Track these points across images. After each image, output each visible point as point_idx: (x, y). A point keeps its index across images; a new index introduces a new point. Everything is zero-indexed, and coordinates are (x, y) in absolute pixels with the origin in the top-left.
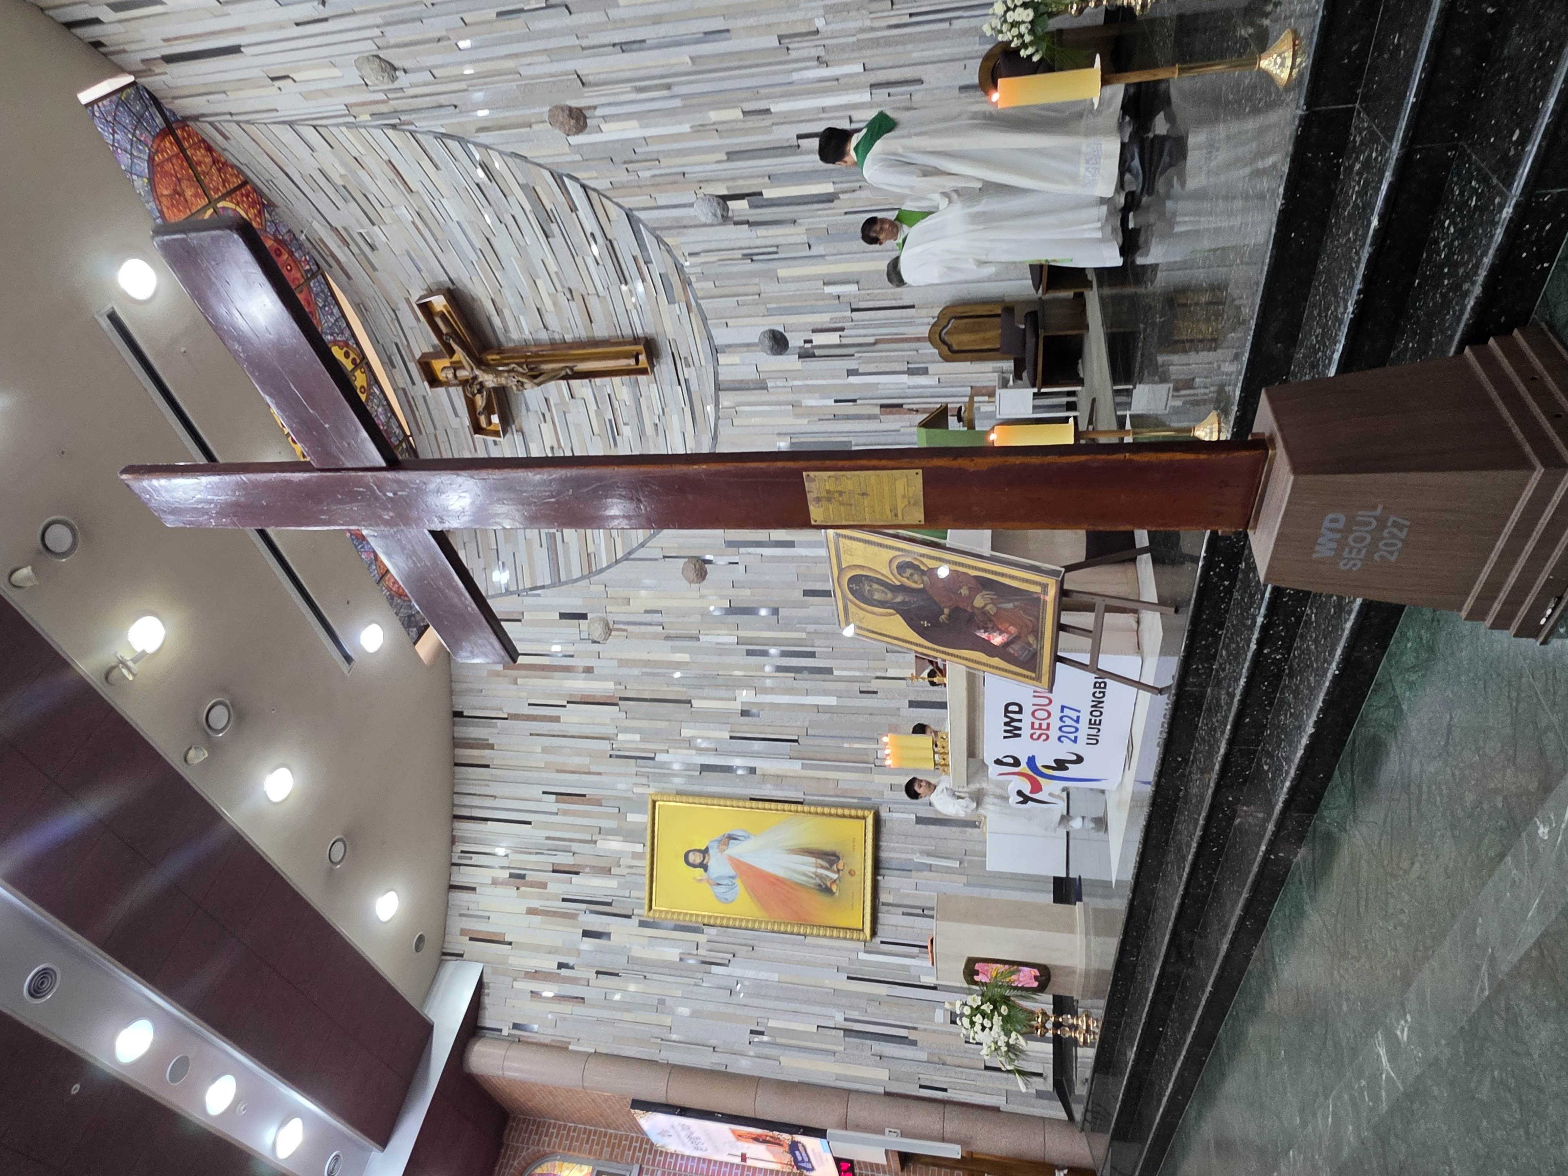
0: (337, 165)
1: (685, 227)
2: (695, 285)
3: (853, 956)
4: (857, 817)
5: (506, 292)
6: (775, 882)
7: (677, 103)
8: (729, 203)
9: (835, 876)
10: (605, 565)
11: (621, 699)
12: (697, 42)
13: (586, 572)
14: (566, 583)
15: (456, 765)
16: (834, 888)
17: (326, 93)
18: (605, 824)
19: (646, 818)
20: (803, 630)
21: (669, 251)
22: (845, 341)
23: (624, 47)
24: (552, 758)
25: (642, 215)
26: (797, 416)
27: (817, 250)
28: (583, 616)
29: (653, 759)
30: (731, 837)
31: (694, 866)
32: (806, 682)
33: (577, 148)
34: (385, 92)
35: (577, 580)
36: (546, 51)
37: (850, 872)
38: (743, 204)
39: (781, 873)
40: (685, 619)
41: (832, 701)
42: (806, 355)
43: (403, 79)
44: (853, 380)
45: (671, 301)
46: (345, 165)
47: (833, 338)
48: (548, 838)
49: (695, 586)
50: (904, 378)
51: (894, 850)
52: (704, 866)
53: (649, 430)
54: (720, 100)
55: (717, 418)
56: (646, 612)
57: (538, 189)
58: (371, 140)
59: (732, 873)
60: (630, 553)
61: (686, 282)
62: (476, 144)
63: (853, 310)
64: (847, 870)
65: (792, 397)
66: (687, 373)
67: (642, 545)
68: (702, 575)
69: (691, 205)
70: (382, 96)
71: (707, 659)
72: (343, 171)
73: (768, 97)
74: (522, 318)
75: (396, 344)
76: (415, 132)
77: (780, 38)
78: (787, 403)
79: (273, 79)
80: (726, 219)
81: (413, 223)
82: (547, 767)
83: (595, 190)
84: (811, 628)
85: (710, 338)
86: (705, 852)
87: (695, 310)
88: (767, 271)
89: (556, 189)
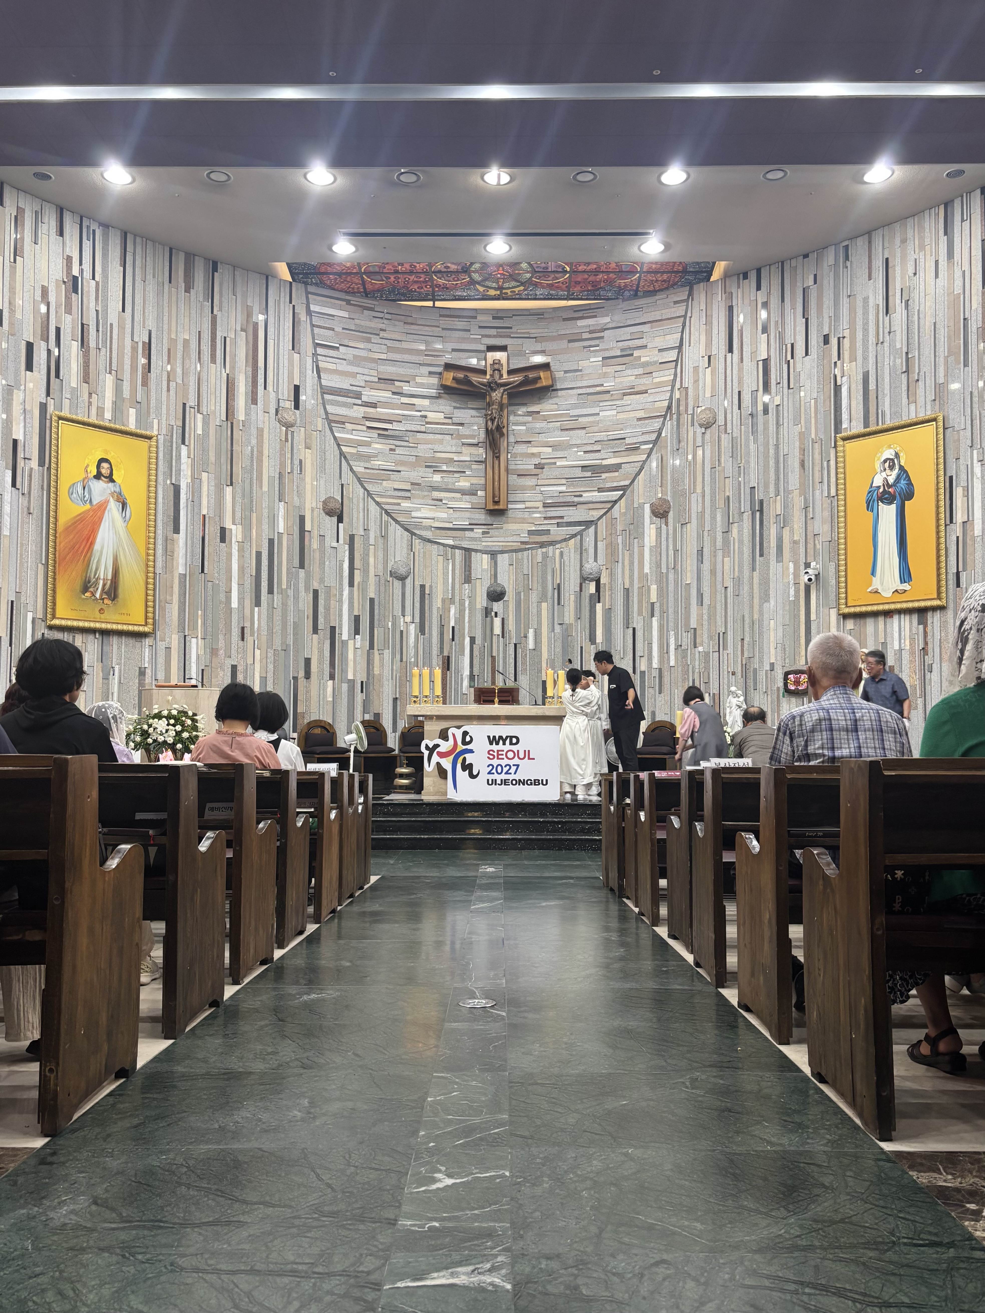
0: (647, 359)
1: (581, 553)
2: (540, 550)
3: (30, 607)
4: (146, 618)
5: (543, 425)
6: (89, 540)
7: (664, 570)
8: (594, 583)
9: (98, 595)
10: (337, 435)
11: (232, 423)
12: (699, 590)
13: (331, 417)
14: (323, 398)
15: (171, 250)
16: (88, 594)
17: (696, 381)
18: (126, 386)
19: (132, 426)
20: (289, 587)
21: (565, 540)
22: (495, 638)
23: (700, 552)
24: (180, 347)
26: (443, 601)
27: (558, 629)
28: (297, 407)
29: (183, 442)
30: (124, 505)
31: (98, 466)
32: (249, 583)
33: (641, 506)
34: (693, 415)
35: (325, 409)
36: (703, 511)
37: (102, 609)
38: (593, 591)
39: (97, 547)
40: (295, 492)
41: (235, 604)
42: (487, 612)
43: (700, 431)
44: (467, 640)
45: (530, 533)
46: (647, 364)
47: (497, 630)
48: (111, 325)
49: (320, 505)
50: (467, 672)
51: (119, 648)
52: (98, 476)
53: (436, 494)
54: (662, 592)
55: (443, 545)
56: (301, 461)
57: (616, 474)
58: (662, 389)
59: (95, 502)
60: (345, 457)
61: (542, 545)
62: (652, 449)
63: (515, 645)
64: (104, 607)
65: (457, 598)
66: (478, 531)
67: (351, 469)
68: (330, 513)
69: (596, 560)
70: (690, 412)
71: (265, 504)
72: (643, 359)
73: (661, 617)
74: (524, 428)
75: (511, 328)
76: (665, 419)
77: (695, 629)
78: (453, 595)
79: (709, 357)
80: (584, 579)
81: (602, 385)
82: (173, 342)
83: (612, 507)
84: (291, 593)
85: (502, 552)
86: (110, 479)
87: (523, 546)
88: (546, 596)
89: (615, 484)
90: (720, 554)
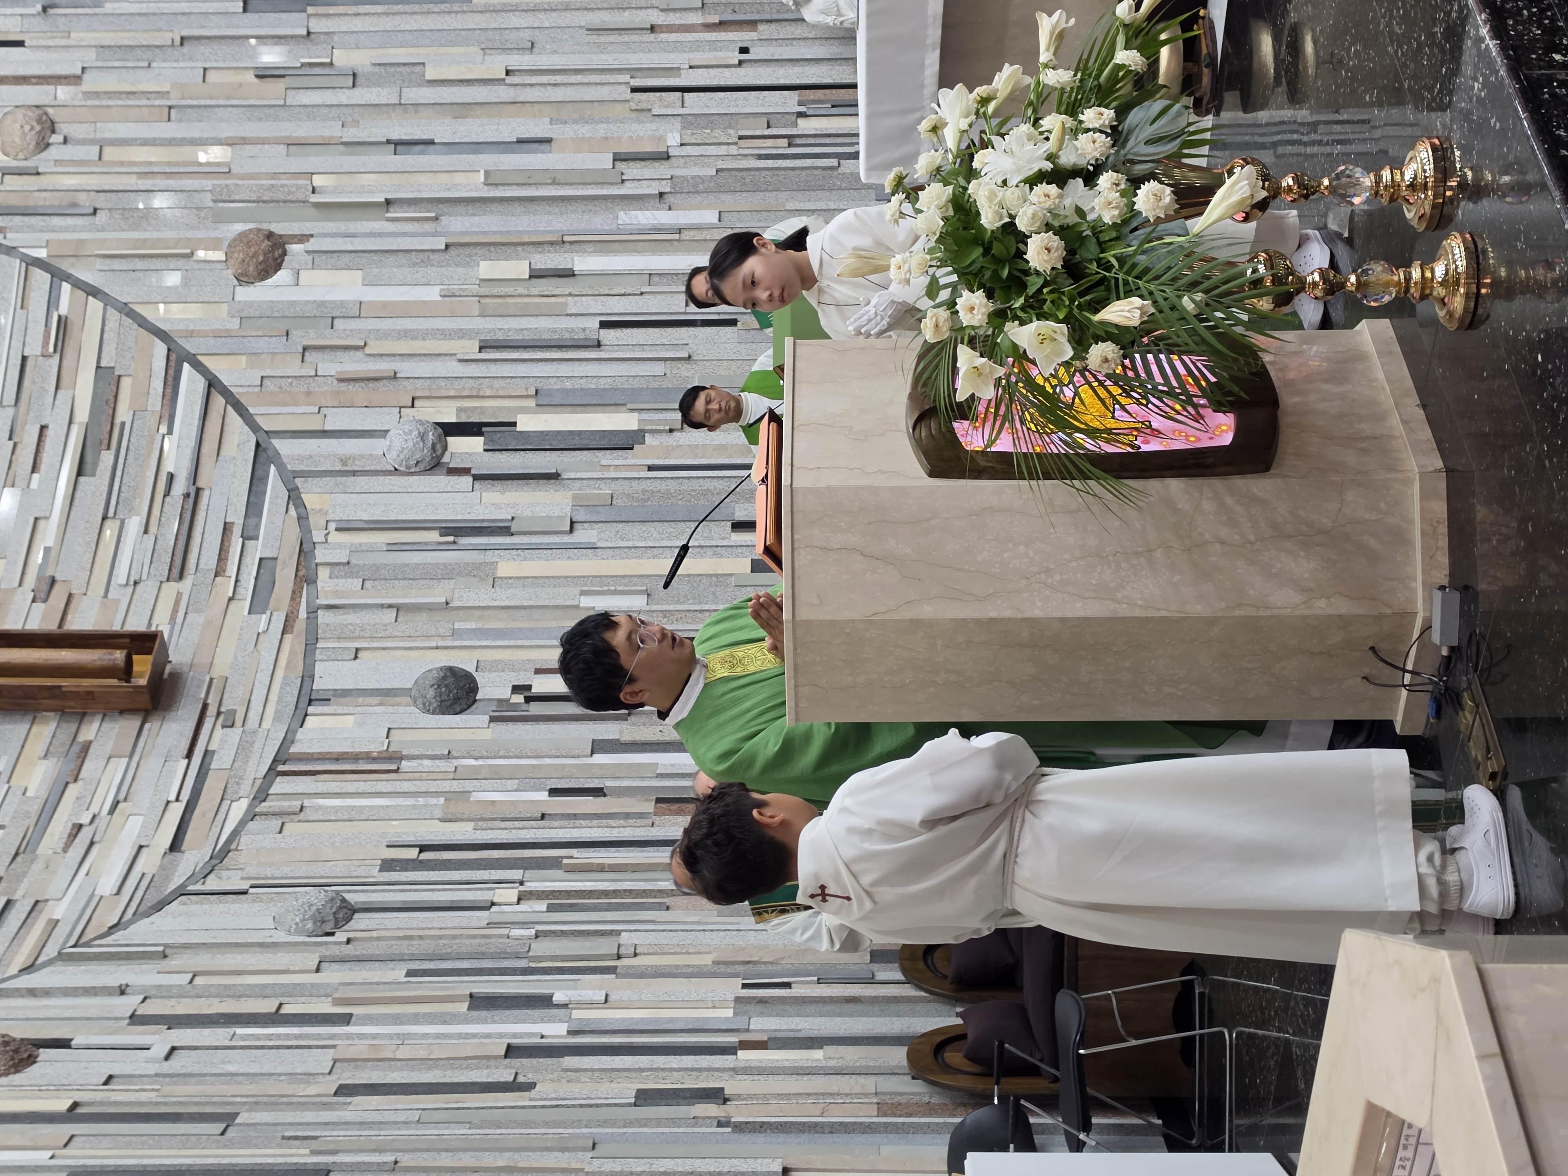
2: (320, 584)
8: (451, 440)
12: (505, 149)
21: (303, 519)
25: (283, 447)
26: (451, 817)
27: (586, 534)
33: (239, 309)
36: (288, 140)
38: (476, 444)
42: (507, 712)
44: (603, 761)
53: (52, 838)
55: (246, 821)
57: (126, 383)
61: (306, 577)
66: (218, 738)
68: (17, 1064)
69: (380, 432)
73: (576, 248)
77: (618, 158)
78: (434, 796)
83: (226, 393)
87: (301, 624)
88: (478, 566)
89: (158, 384)
90: (413, 94)
